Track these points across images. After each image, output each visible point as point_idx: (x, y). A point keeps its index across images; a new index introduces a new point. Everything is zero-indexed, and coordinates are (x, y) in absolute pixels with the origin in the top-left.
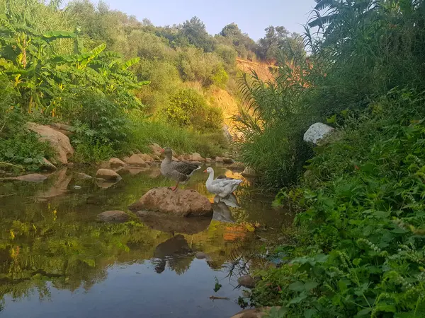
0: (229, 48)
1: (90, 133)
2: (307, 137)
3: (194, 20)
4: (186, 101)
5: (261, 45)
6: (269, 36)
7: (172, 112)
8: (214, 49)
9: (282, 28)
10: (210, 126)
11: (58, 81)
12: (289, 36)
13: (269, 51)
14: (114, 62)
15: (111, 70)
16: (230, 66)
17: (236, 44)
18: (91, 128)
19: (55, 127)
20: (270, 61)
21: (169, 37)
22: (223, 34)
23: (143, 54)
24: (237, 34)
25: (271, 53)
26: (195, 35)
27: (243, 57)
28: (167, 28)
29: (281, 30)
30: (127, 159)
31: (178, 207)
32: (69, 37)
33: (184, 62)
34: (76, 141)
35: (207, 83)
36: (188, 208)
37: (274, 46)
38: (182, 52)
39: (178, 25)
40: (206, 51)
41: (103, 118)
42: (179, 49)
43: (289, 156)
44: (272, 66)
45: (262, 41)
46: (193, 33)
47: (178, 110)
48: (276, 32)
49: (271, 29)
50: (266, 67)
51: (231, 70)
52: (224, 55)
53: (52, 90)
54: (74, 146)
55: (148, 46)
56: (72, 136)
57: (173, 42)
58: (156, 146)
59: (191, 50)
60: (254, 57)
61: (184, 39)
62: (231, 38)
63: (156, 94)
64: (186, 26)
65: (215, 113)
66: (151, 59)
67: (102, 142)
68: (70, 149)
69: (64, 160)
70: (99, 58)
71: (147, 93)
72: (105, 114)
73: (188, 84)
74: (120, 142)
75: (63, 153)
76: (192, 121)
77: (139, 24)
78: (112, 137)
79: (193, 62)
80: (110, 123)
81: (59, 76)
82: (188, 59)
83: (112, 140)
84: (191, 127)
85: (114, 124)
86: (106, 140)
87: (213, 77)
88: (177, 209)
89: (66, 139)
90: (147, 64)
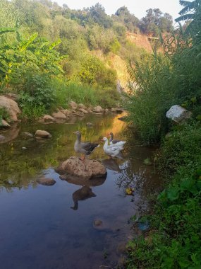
0: (121, 24)
1: (31, 99)
2: (168, 115)
3: (97, 5)
4: (92, 67)
5: (143, 22)
6: (149, 15)
7: (83, 74)
8: (111, 26)
9: (158, 10)
10: (109, 83)
11: (8, 61)
12: (162, 15)
13: (148, 27)
14: (44, 44)
15: (42, 49)
16: (122, 37)
17: (126, 21)
18: (31, 96)
19: (8, 97)
20: (148, 34)
21: (80, 17)
22: (117, 14)
23: (63, 34)
24: (127, 14)
25: (150, 28)
26: (98, 16)
27: (131, 30)
28: (79, 11)
29: (157, 11)
30: (54, 114)
31: (85, 173)
32: (13, 31)
33: (91, 36)
34: (22, 105)
35: (106, 51)
36: (91, 173)
37: (152, 23)
38: (90, 29)
39: (86, 8)
40: (106, 27)
41: (38, 89)
42: (87, 27)
43: (157, 124)
44: (151, 37)
45: (144, 19)
46: (96, 15)
47: (87, 73)
48: (153, 13)
49: (151, 10)
50: (147, 38)
51: (123, 41)
52: (118, 30)
53: (5, 68)
54: (21, 108)
55: (67, 29)
56: (19, 102)
57: (83, 21)
58: (73, 103)
59: (96, 28)
60: (138, 31)
61: (91, 19)
62: (123, 17)
63: (73, 62)
64: (92, 9)
65: (112, 73)
66: (69, 38)
67: (38, 105)
68: (18, 111)
69: (15, 118)
70: (34, 43)
71: (67, 62)
72: (39, 86)
73: (94, 51)
74: (49, 104)
75: (14, 114)
76: (97, 80)
77: (60, 8)
78: (44, 101)
79: (97, 36)
80: (43, 93)
81: (8, 58)
82: (93, 34)
83: (44, 103)
84: (96, 84)
85: (45, 93)
86: (41, 103)
87: (110, 47)
88: (85, 174)
89: (15, 104)
90: (66, 41)
